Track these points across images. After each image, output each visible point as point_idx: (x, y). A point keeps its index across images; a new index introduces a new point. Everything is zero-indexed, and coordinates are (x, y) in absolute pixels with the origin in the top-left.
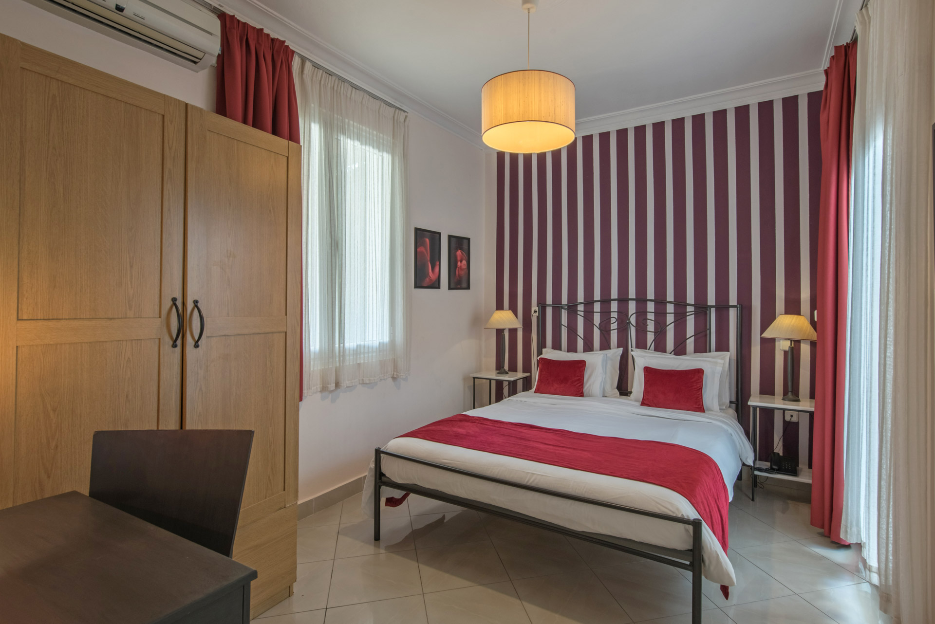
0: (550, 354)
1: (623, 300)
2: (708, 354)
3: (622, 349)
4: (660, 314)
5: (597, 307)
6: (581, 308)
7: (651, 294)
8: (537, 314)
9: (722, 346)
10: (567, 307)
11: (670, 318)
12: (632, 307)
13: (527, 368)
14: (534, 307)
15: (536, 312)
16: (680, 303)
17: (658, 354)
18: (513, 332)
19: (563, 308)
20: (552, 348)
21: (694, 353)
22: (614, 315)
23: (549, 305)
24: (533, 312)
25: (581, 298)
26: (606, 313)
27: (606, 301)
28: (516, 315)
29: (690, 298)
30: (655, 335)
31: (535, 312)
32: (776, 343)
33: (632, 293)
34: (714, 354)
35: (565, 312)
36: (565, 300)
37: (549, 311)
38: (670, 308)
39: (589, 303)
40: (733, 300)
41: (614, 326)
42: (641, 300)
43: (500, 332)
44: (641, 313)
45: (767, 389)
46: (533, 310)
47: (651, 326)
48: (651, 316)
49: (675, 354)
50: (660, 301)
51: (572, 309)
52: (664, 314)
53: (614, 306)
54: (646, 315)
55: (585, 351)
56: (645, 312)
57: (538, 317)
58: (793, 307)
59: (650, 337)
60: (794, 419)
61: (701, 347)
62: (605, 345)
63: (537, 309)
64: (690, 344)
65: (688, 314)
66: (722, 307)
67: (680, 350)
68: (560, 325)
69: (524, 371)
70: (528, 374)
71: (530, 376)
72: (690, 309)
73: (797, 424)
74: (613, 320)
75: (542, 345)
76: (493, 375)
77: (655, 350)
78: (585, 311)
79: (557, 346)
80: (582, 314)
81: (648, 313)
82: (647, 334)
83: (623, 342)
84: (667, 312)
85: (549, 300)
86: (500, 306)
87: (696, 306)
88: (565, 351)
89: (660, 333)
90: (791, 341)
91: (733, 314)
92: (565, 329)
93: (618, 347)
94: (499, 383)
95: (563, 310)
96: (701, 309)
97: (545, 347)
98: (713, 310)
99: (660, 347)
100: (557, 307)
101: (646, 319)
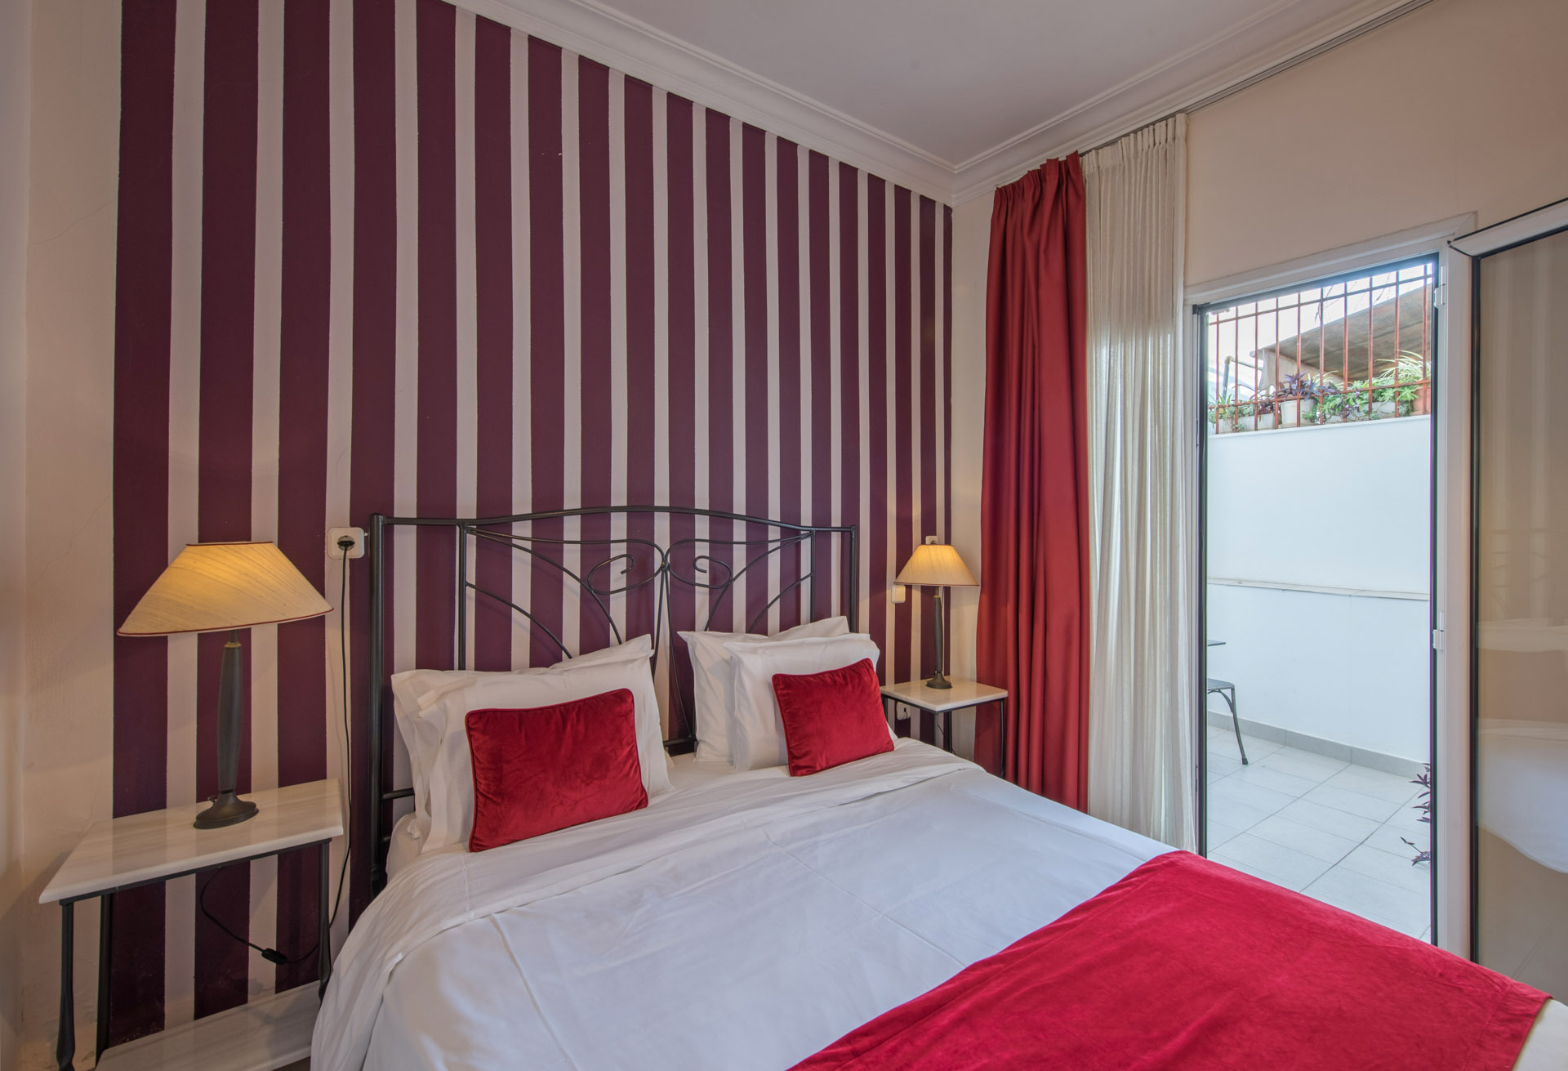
1: (640, 509)
4: (721, 543)
5: (572, 528)
6: (522, 530)
7: (702, 496)
8: (358, 551)
9: (821, 609)
10: (474, 526)
11: (740, 557)
14: (339, 527)
15: (349, 542)
16: (757, 522)
19: (463, 530)
22: (619, 550)
23: (406, 522)
24: (332, 546)
25: (522, 499)
26: (595, 546)
27: (596, 510)
29: (774, 512)
30: (711, 594)
31: (344, 542)
32: (888, 592)
33: (661, 495)
35: (469, 542)
36: (467, 504)
37: (406, 542)
38: (740, 531)
39: (548, 511)
42: (682, 511)
44: (683, 541)
46: (333, 536)
47: (705, 574)
48: (703, 550)
50: (721, 516)
51: (493, 530)
52: (729, 543)
53: (619, 526)
54: (693, 548)
56: (691, 540)
57: (357, 563)
63: (355, 534)
65: (770, 546)
66: (822, 530)
67: (756, 621)
72: (774, 533)
78: (535, 540)
80: (527, 544)
81: (697, 543)
82: (694, 591)
83: (639, 622)
84: (734, 539)
85: (406, 497)
87: (783, 526)
88: (471, 672)
89: (721, 586)
93: (629, 636)
95: (460, 536)
96: (791, 531)
97: (392, 669)
98: (809, 534)
99: (721, 621)
100: (438, 525)
101: (693, 556)
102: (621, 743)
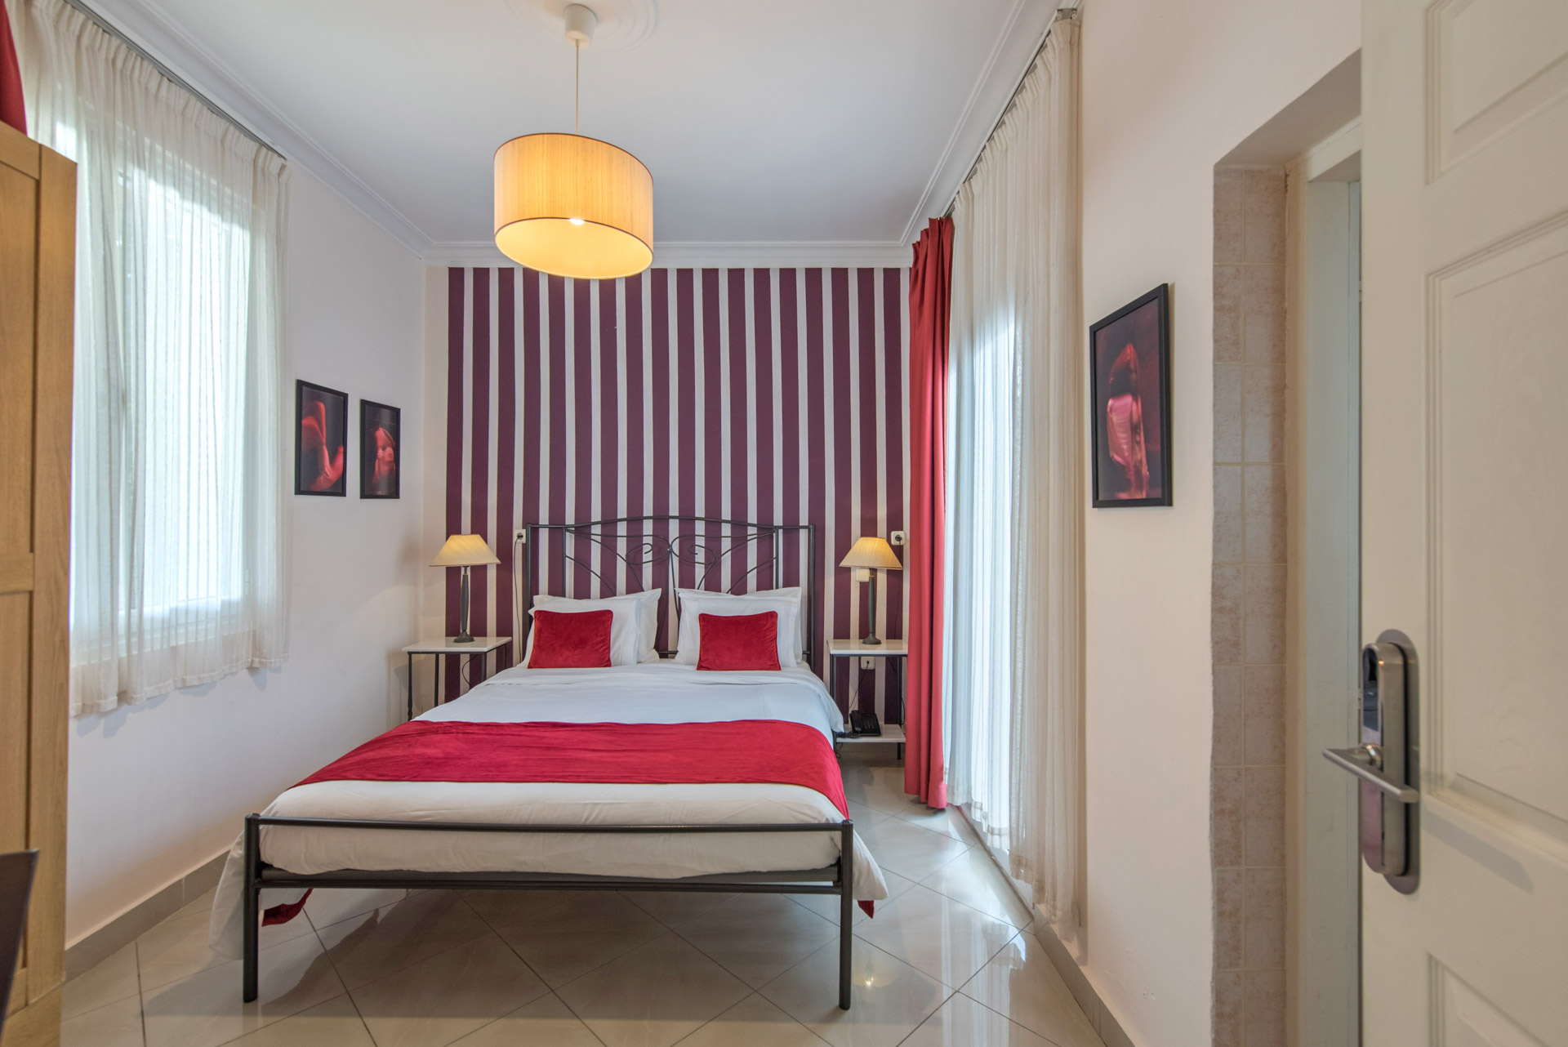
0: (544, 602)
1: (661, 518)
2: (774, 591)
3: (660, 589)
4: (713, 538)
5: (622, 529)
6: (596, 530)
7: (700, 510)
8: (524, 540)
9: (791, 581)
10: (573, 529)
11: (726, 544)
12: (674, 528)
13: (504, 628)
14: (518, 529)
15: (522, 536)
16: (739, 523)
17: (711, 595)
18: (479, 571)
19: (568, 531)
20: (550, 594)
21: (757, 590)
22: (648, 540)
23: (544, 526)
24: (515, 537)
25: (596, 514)
26: (635, 538)
27: (635, 520)
28: (485, 539)
29: (752, 516)
30: (706, 568)
31: (520, 537)
32: (852, 573)
33: (674, 509)
34: (782, 590)
35: (571, 537)
36: (570, 518)
37: (544, 536)
38: (726, 530)
39: (609, 522)
40: (804, 519)
41: (647, 557)
42: (687, 518)
43: (453, 572)
44: (687, 537)
45: (842, 633)
46: (515, 533)
47: (700, 556)
48: (700, 541)
49: (732, 593)
50: (714, 521)
51: (582, 530)
52: (719, 538)
53: (648, 527)
54: (694, 540)
55: (603, 596)
56: (693, 536)
57: (524, 546)
58: (869, 529)
59: (700, 572)
60: (871, 666)
61: (765, 584)
62: (634, 586)
63: (524, 532)
64: (752, 579)
65: (749, 538)
66: (791, 528)
67: (739, 588)
68: (563, 556)
69: (499, 634)
70: (507, 639)
71: (511, 643)
72: (752, 531)
73: (873, 671)
74: (646, 548)
75: (531, 589)
76: (444, 645)
77: (705, 590)
78: (602, 535)
79: (557, 590)
80: (599, 539)
81: (696, 537)
82: (694, 566)
83: (660, 581)
84: (723, 535)
85: (544, 517)
86: (453, 528)
87: (759, 526)
88: (570, 598)
89: (713, 564)
90: (870, 569)
91: (803, 536)
92: (570, 563)
93: (654, 587)
94: (453, 659)
95: (567, 533)
96: (766, 529)
97: (537, 594)
98: (781, 531)
99: (713, 584)
100: (557, 529)
101: (694, 546)
102: (596, 634)
